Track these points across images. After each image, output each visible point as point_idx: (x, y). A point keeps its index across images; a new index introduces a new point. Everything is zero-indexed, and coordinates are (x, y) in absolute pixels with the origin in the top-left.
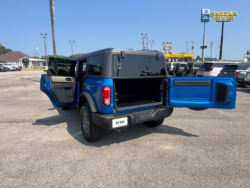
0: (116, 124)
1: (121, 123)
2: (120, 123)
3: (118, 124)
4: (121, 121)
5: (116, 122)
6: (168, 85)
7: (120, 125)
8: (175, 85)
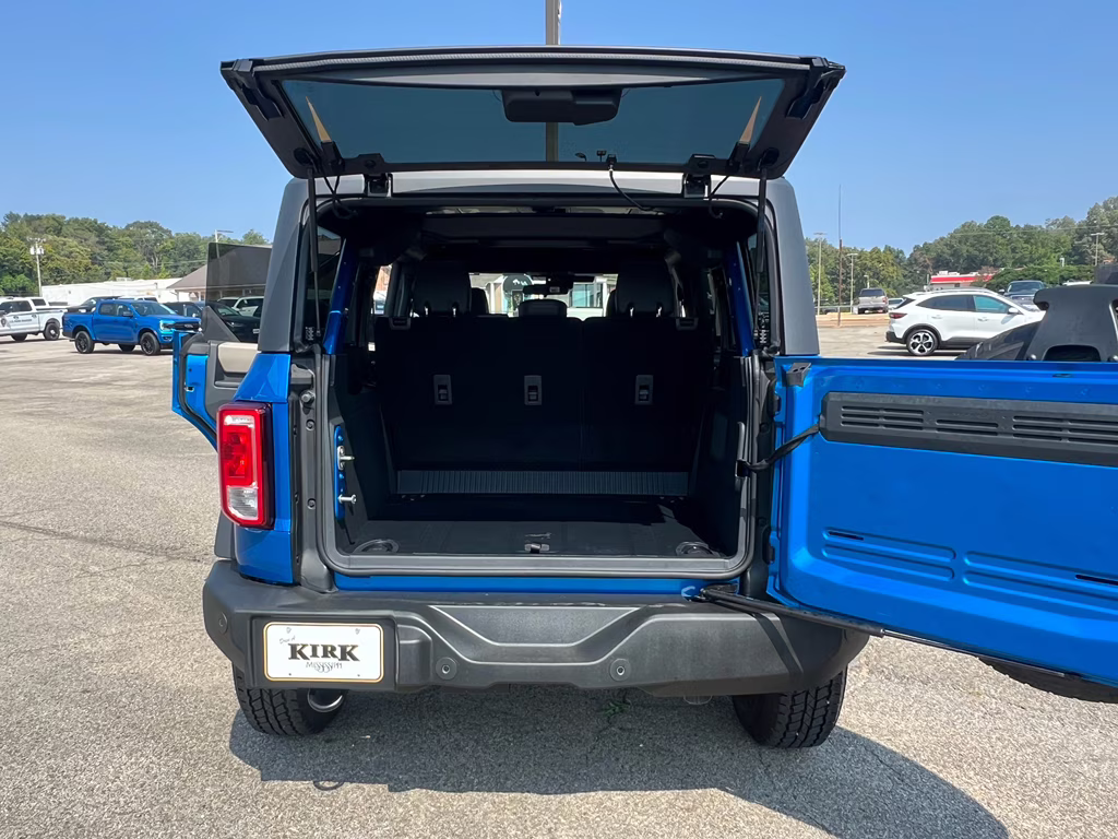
0: (294, 657)
1: (331, 660)
2: (325, 655)
3: (305, 657)
4: (333, 648)
5: (293, 647)
6: (781, 424)
7: (326, 669)
8: (830, 428)
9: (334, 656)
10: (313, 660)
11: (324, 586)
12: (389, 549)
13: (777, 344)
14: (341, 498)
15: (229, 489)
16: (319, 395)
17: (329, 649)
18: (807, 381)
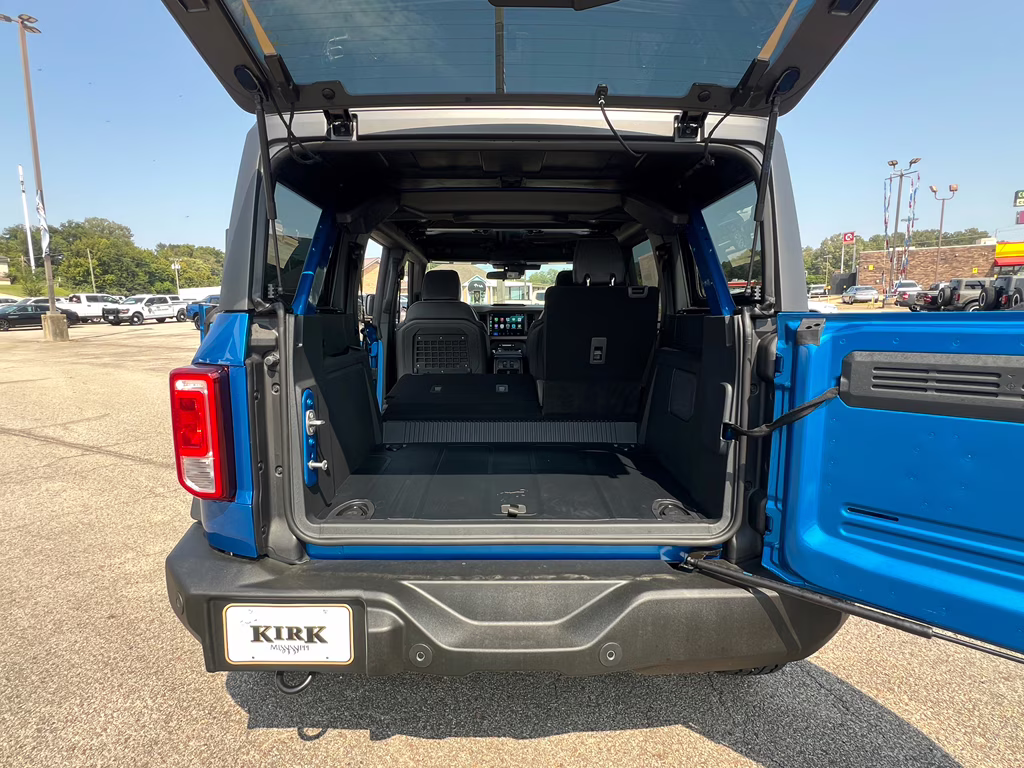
0: (256, 639)
1: (296, 643)
2: (290, 637)
3: (268, 640)
4: (299, 630)
5: (256, 629)
6: (783, 388)
7: (291, 651)
8: (854, 392)
9: (300, 638)
10: (277, 642)
11: (293, 557)
12: (364, 516)
13: (772, 300)
14: (312, 464)
15: (186, 461)
16: (285, 356)
17: (295, 631)
18: (823, 338)
